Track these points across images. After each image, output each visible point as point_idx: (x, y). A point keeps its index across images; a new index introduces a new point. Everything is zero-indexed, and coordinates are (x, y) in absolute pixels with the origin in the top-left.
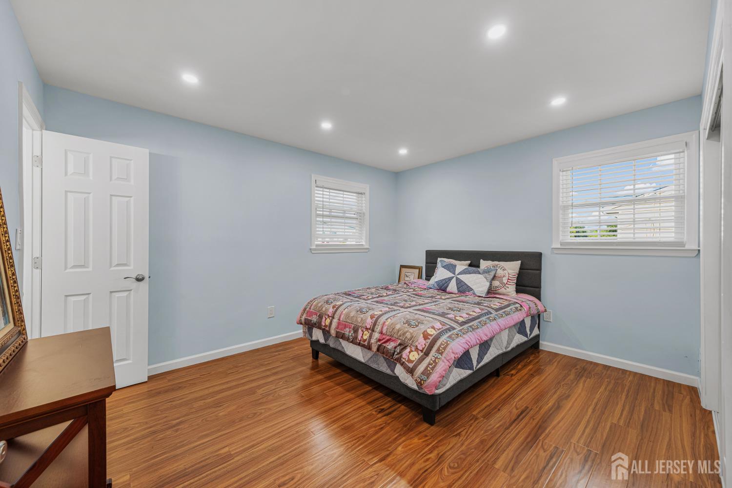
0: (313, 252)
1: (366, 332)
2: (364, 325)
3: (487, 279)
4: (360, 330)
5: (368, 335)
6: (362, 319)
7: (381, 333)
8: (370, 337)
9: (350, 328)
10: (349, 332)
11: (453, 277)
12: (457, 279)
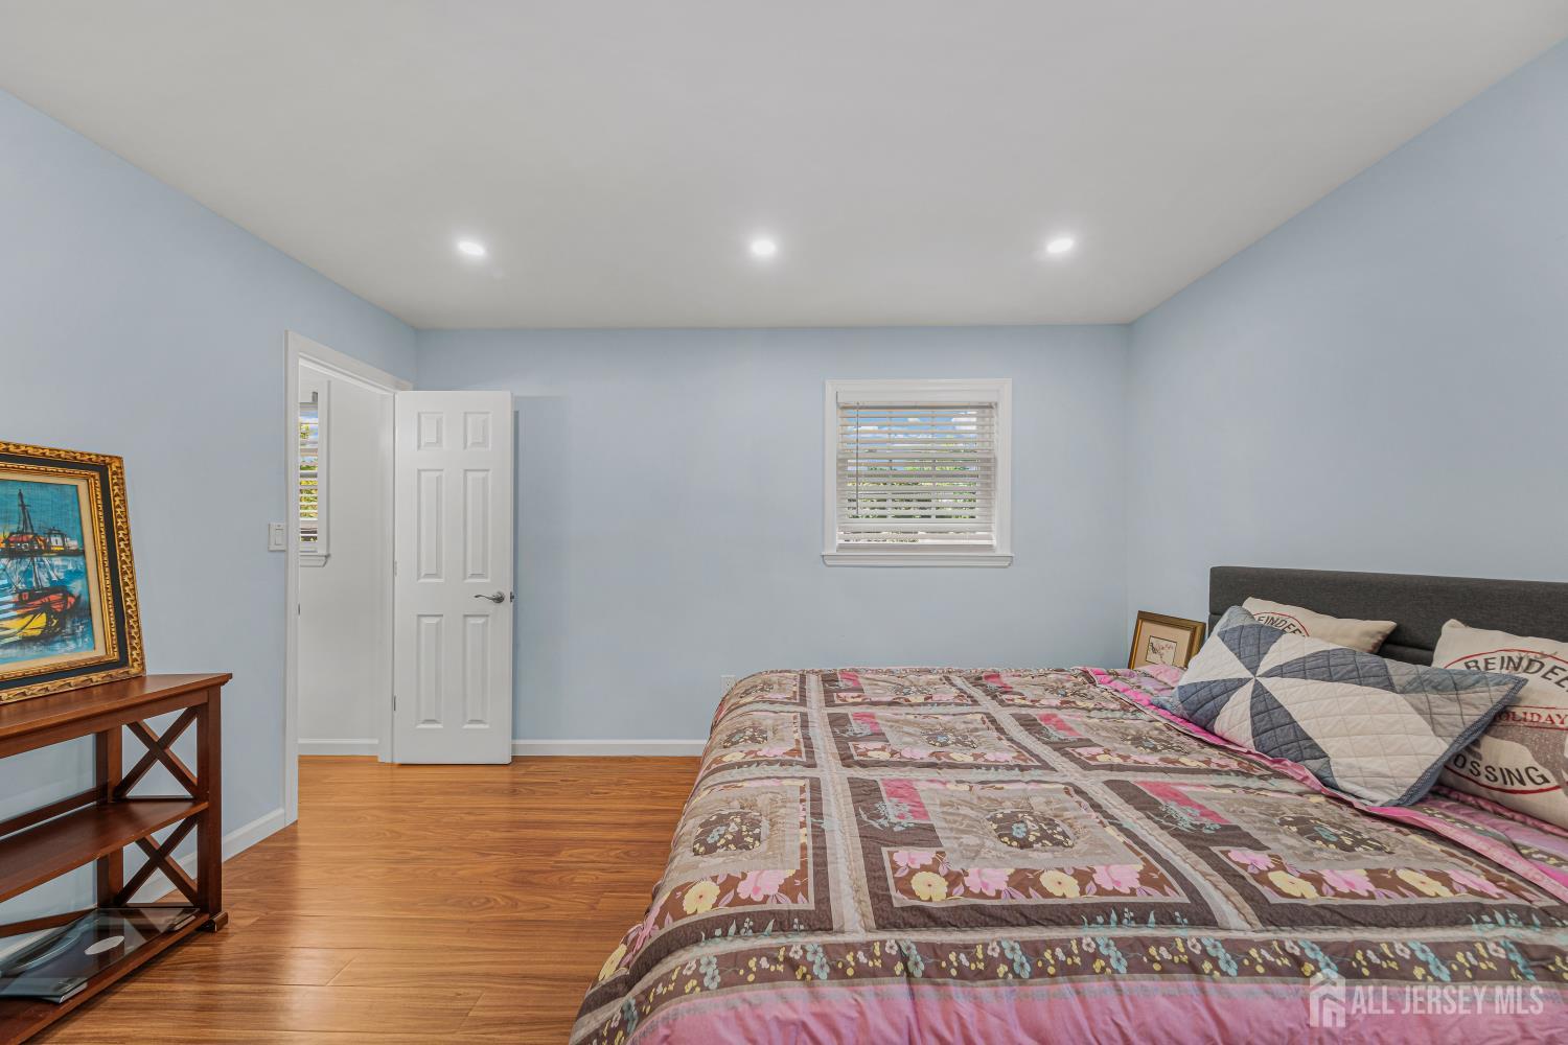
0: (828, 562)
3: (1433, 723)
11: (1242, 682)
12: (1260, 693)
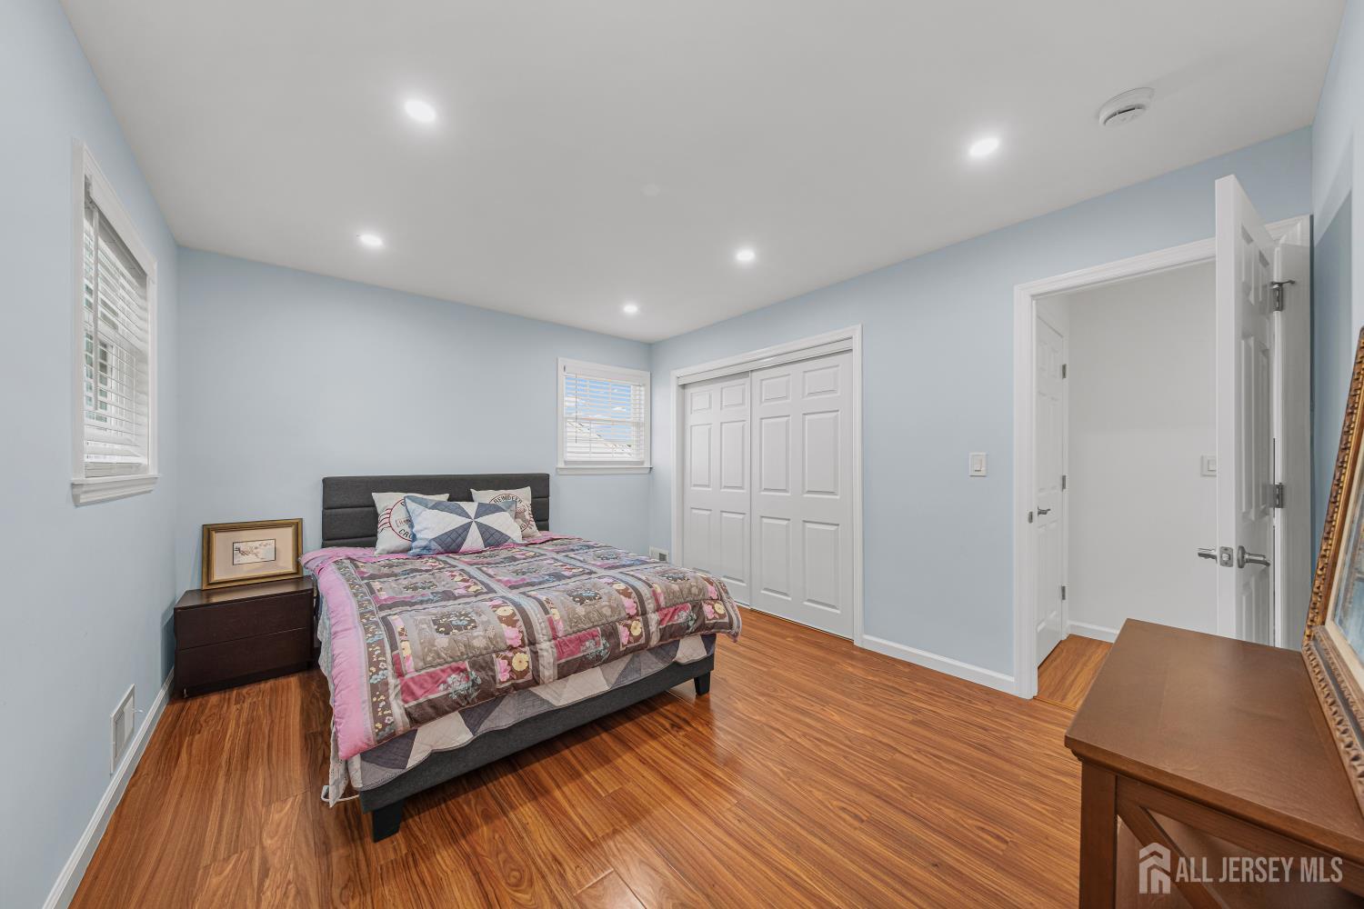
1: (634, 624)
2: (623, 614)
4: (621, 628)
5: (640, 625)
6: (610, 607)
7: (658, 609)
8: (646, 625)
9: (593, 637)
10: (597, 644)
